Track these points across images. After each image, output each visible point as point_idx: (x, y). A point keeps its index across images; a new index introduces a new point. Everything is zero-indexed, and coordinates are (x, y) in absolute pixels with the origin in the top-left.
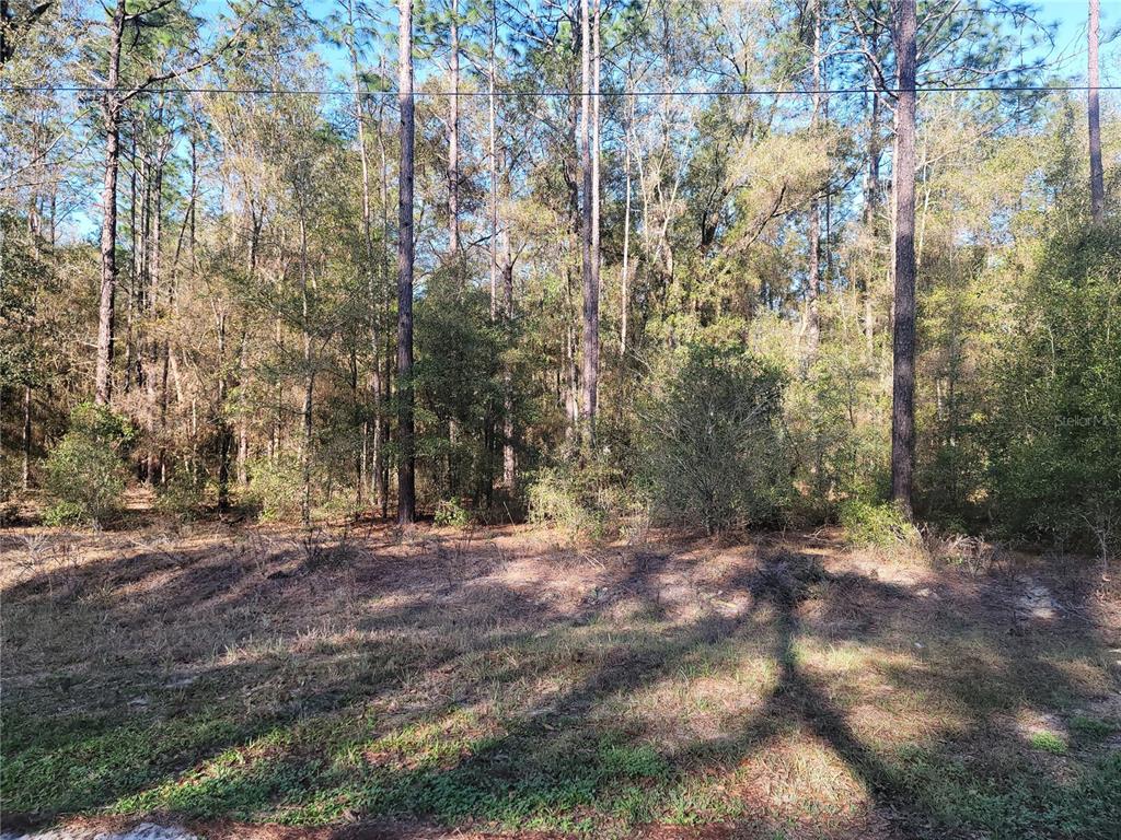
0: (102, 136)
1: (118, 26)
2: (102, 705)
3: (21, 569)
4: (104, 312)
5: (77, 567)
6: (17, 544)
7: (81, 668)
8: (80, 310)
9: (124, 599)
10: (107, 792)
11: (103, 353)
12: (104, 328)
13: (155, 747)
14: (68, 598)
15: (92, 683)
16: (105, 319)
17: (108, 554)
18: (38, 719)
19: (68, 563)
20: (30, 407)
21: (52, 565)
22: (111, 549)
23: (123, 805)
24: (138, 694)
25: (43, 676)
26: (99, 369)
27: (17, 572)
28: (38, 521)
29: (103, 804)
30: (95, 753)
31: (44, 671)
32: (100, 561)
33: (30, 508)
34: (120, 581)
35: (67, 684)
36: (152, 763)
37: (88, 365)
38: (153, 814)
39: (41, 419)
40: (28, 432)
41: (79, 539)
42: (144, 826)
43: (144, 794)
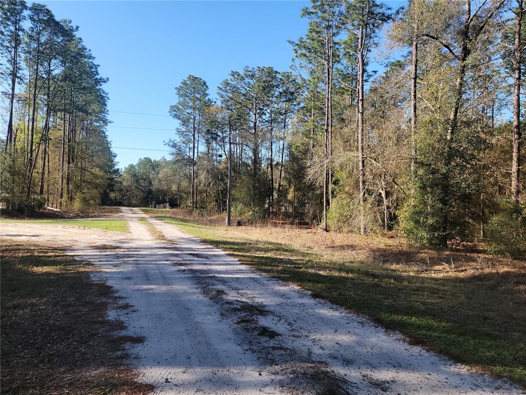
0: (514, 70)
1: (519, 17)
2: (498, 331)
3: (475, 270)
4: (515, 155)
5: (498, 273)
6: (474, 260)
7: (492, 314)
8: (505, 155)
9: (519, 291)
10: (492, 362)
11: (514, 175)
12: (515, 163)
13: (518, 353)
14: (493, 286)
15: (496, 321)
16: (515, 158)
17: (513, 270)
18: (471, 327)
19: (494, 271)
20: (483, 201)
21: (487, 271)
22: (515, 268)
23: (498, 369)
24: (515, 331)
25: (476, 313)
26: (513, 183)
27: (472, 271)
28: (484, 252)
29: (490, 365)
30: (491, 346)
31: (477, 311)
32: (509, 272)
33: (482, 246)
34: (518, 283)
35: (485, 318)
36: (515, 359)
37: (507, 181)
38: (510, 376)
39: (488, 207)
40: (483, 213)
41: (501, 261)
42: (505, 379)
43: (508, 368)
